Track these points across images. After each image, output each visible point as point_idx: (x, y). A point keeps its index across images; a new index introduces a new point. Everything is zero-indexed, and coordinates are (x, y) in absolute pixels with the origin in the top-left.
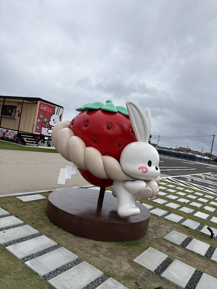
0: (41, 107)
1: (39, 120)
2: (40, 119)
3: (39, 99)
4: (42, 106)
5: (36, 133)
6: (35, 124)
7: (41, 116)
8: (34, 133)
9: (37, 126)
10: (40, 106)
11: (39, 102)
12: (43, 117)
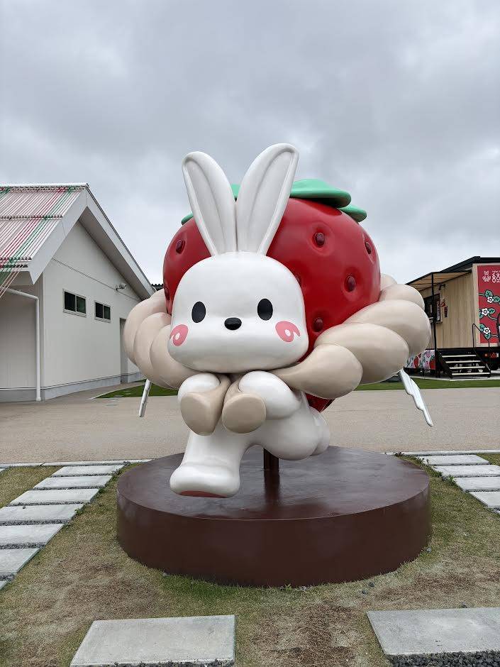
0: (484, 278)
1: (485, 312)
2: (489, 306)
3: (477, 260)
4: (486, 273)
5: (486, 345)
6: (478, 324)
7: (490, 300)
8: (478, 344)
9: (483, 326)
10: (481, 275)
11: (475, 267)
12: (496, 301)
